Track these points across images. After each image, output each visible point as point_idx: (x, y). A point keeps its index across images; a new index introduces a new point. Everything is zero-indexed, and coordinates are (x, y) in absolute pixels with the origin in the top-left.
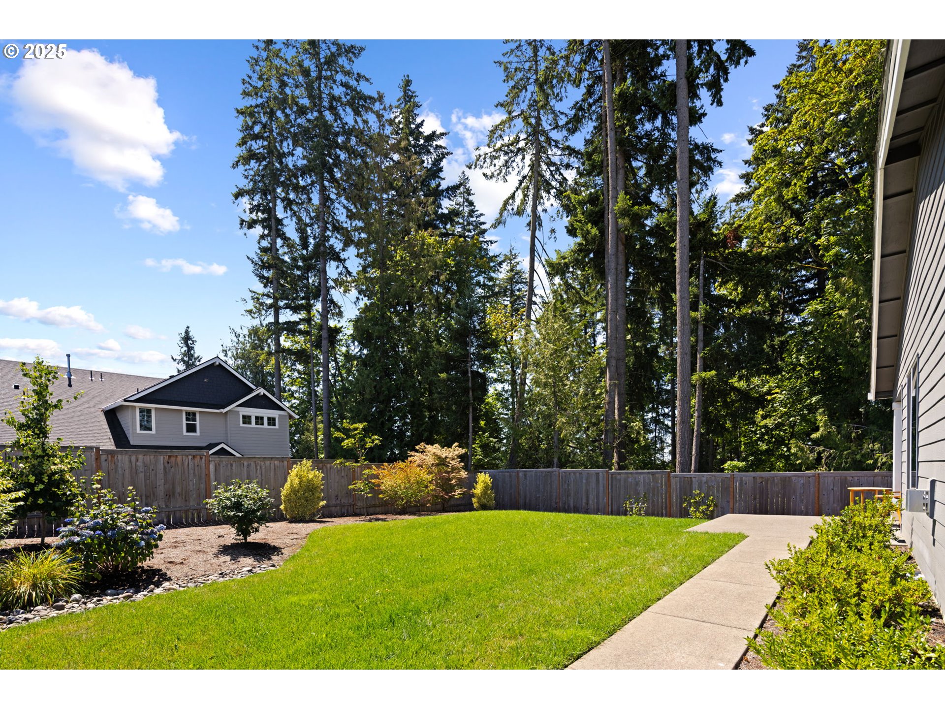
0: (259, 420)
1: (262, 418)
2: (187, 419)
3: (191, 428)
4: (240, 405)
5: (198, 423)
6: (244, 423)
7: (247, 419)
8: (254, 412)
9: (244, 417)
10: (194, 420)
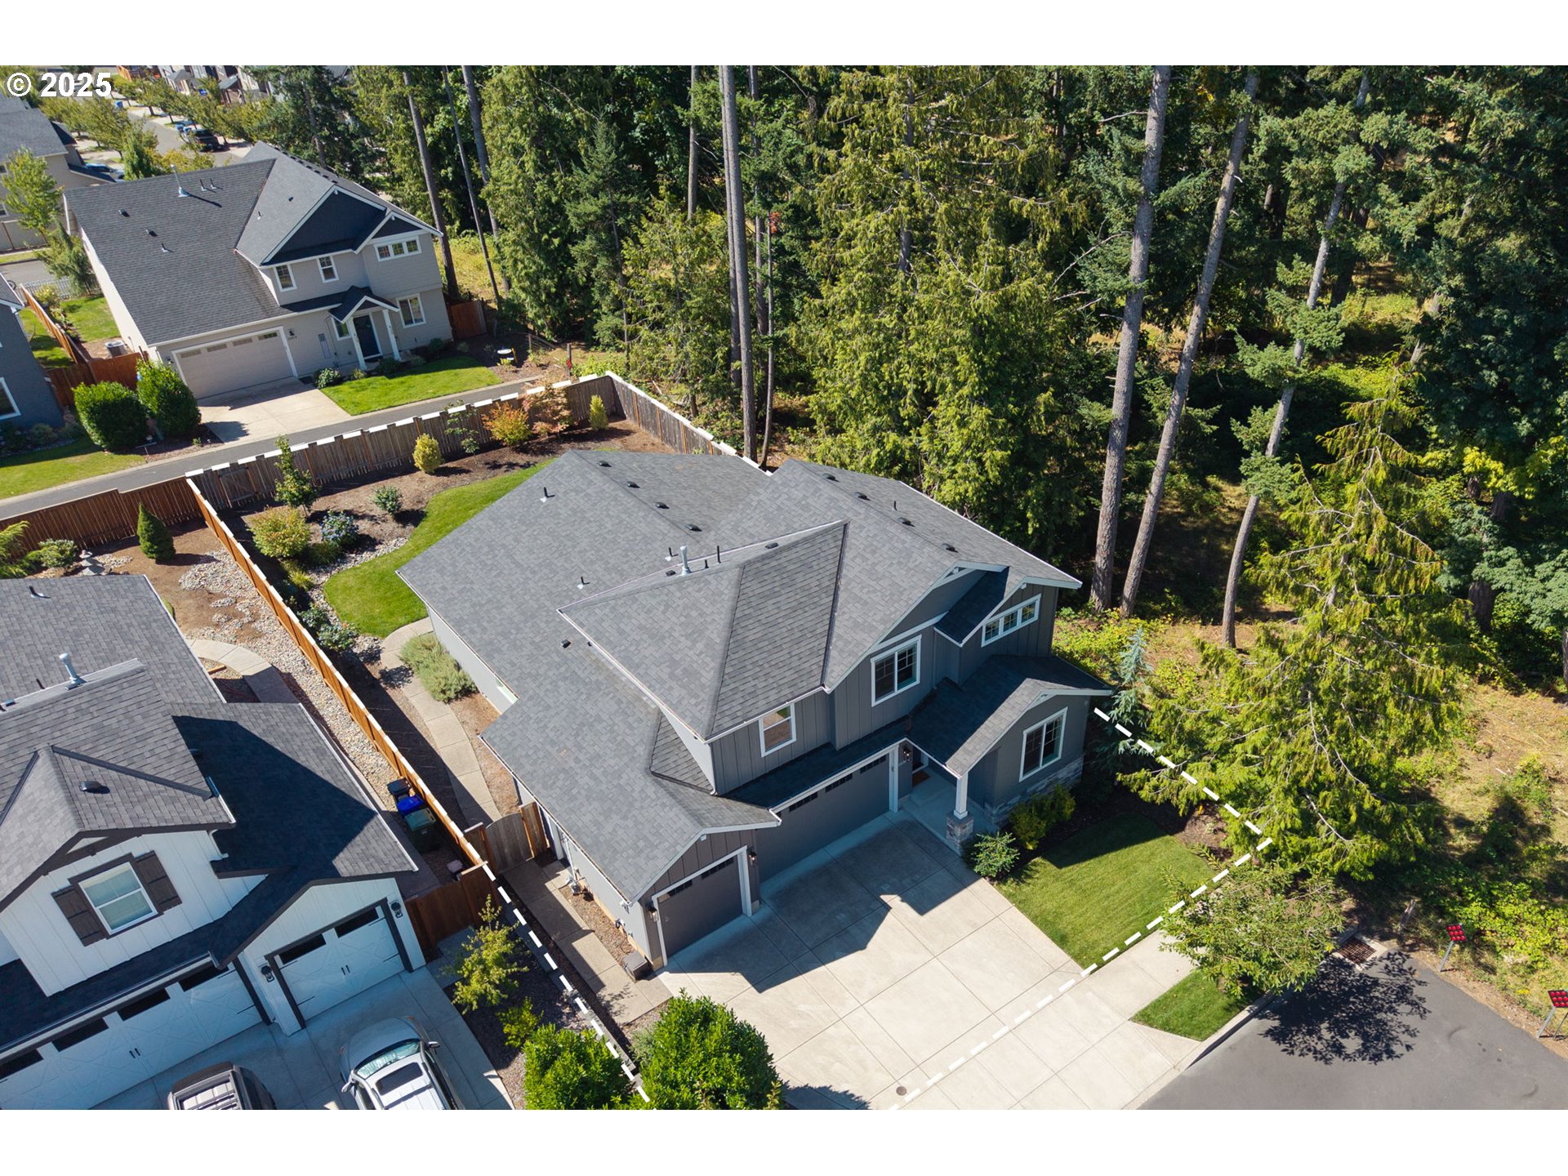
0: (398, 248)
1: (400, 246)
2: (323, 265)
3: (329, 273)
4: (374, 237)
5: (333, 266)
6: (382, 256)
7: (384, 251)
8: (389, 241)
9: (380, 249)
10: (330, 264)
